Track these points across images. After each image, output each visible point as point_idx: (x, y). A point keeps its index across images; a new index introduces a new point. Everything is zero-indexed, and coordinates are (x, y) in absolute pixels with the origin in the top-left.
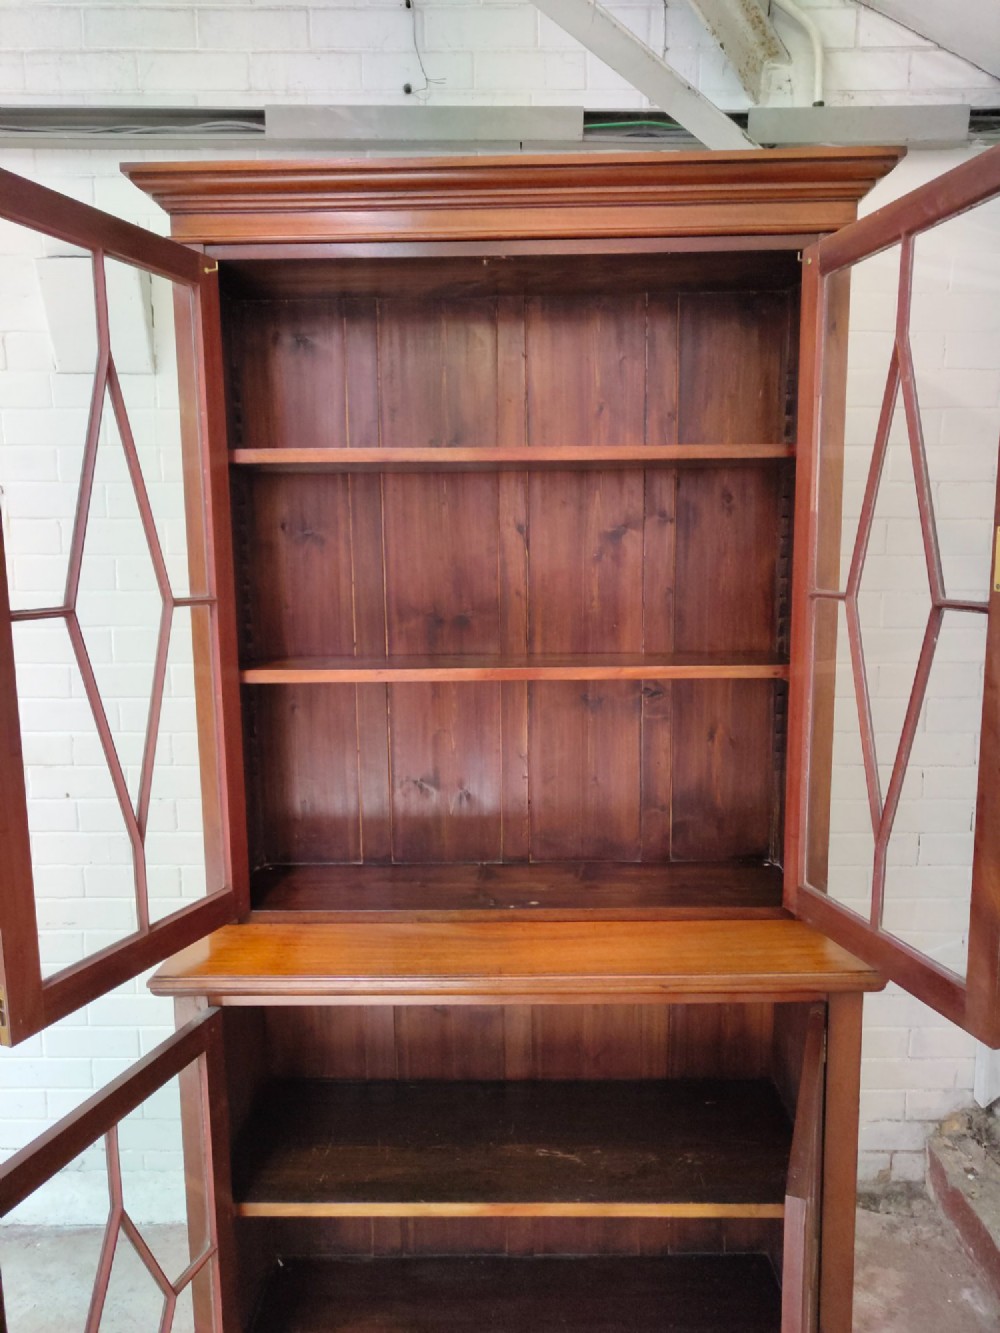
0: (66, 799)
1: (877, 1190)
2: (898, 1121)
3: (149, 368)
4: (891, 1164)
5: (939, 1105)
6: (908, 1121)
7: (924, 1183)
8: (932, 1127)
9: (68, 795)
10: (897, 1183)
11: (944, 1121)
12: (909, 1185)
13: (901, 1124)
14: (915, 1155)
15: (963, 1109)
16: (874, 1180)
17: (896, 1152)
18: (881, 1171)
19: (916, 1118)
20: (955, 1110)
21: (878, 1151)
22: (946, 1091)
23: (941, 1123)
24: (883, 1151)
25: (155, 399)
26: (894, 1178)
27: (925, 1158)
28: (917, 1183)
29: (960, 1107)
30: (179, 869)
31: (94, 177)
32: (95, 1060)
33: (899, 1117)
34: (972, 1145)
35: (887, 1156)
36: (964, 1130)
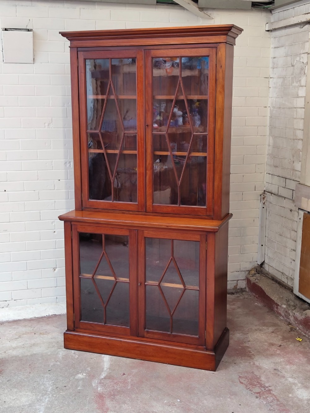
0: (5, 192)
1: (233, 291)
2: (239, 271)
3: (32, 62)
4: (237, 284)
5: (249, 266)
6: (241, 271)
7: (246, 288)
8: (247, 272)
9: (5, 191)
10: (239, 289)
11: (250, 271)
12: (242, 289)
13: (239, 272)
14: (243, 281)
15: (255, 267)
16: (233, 289)
17: (238, 280)
18: (235, 286)
19: (243, 270)
20: (253, 267)
21: (234, 280)
22: (250, 262)
23: (249, 271)
24: (235, 280)
25: (34, 71)
26: (238, 288)
27: (246, 281)
28: (243, 288)
29: (254, 266)
30: (40, 212)
31: (16, 6)
32: (13, 272)
33: (239, 270)
34: (257, 275)
35: (236, 282)
36: (255, 272)
